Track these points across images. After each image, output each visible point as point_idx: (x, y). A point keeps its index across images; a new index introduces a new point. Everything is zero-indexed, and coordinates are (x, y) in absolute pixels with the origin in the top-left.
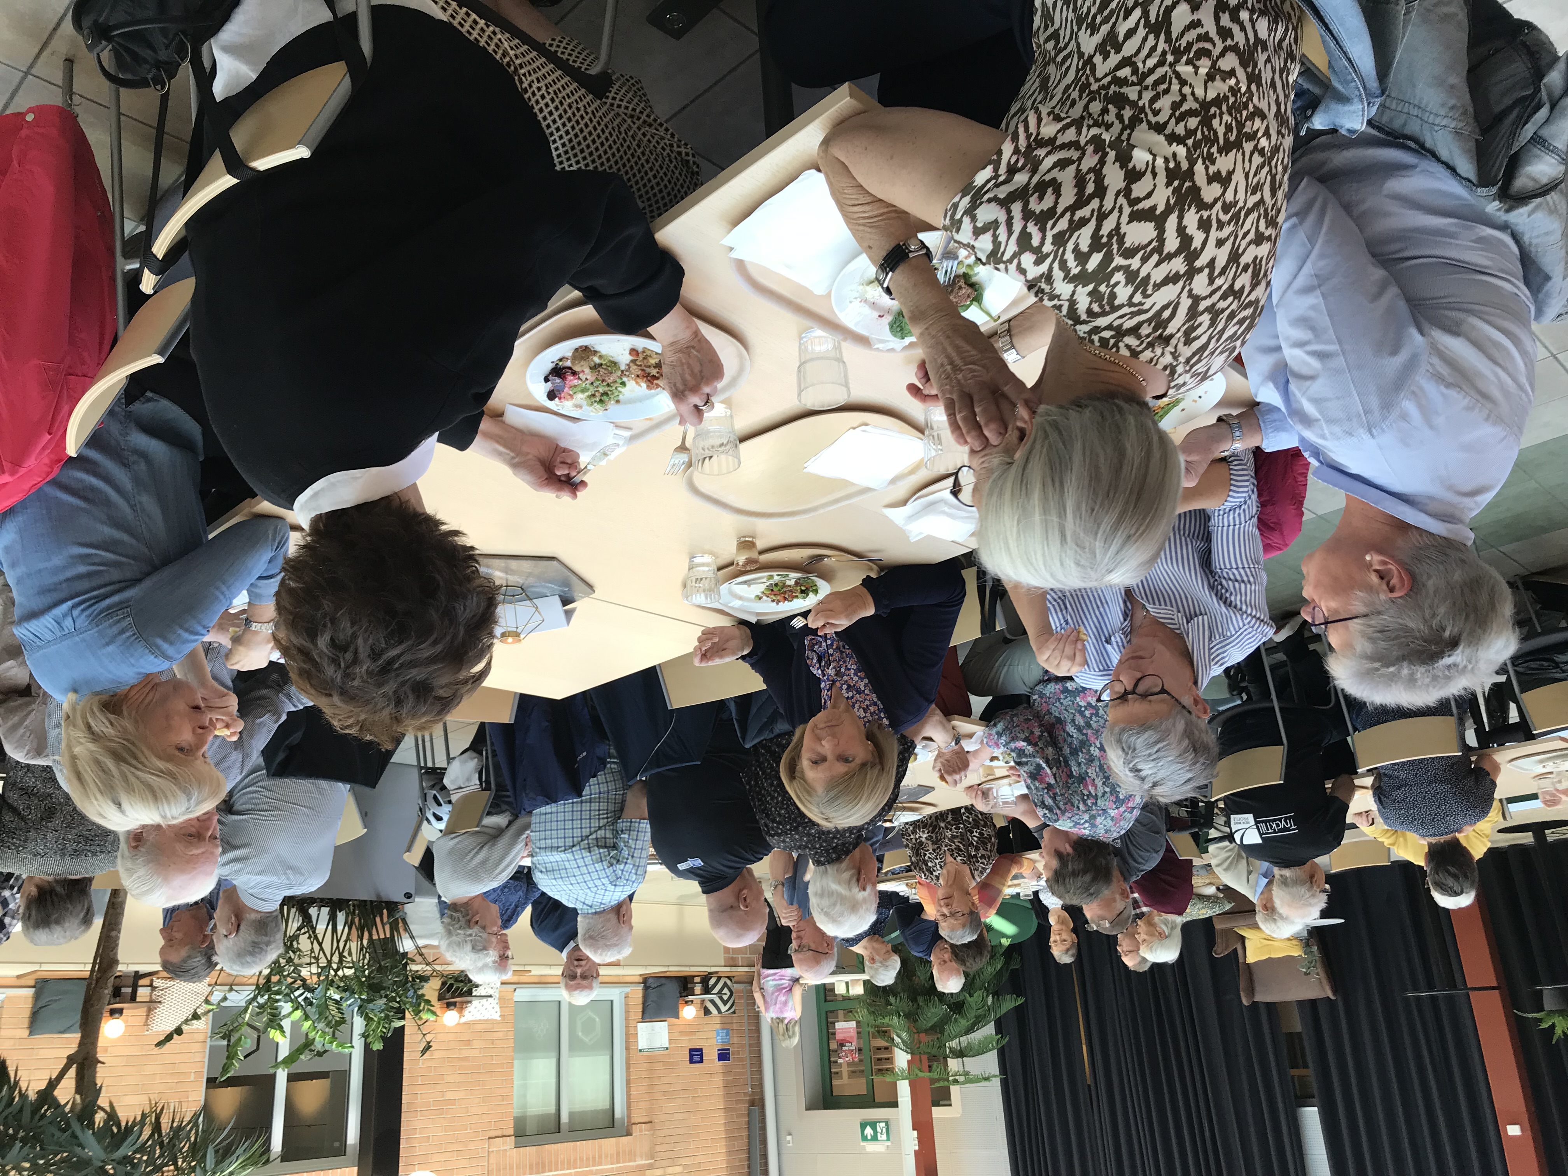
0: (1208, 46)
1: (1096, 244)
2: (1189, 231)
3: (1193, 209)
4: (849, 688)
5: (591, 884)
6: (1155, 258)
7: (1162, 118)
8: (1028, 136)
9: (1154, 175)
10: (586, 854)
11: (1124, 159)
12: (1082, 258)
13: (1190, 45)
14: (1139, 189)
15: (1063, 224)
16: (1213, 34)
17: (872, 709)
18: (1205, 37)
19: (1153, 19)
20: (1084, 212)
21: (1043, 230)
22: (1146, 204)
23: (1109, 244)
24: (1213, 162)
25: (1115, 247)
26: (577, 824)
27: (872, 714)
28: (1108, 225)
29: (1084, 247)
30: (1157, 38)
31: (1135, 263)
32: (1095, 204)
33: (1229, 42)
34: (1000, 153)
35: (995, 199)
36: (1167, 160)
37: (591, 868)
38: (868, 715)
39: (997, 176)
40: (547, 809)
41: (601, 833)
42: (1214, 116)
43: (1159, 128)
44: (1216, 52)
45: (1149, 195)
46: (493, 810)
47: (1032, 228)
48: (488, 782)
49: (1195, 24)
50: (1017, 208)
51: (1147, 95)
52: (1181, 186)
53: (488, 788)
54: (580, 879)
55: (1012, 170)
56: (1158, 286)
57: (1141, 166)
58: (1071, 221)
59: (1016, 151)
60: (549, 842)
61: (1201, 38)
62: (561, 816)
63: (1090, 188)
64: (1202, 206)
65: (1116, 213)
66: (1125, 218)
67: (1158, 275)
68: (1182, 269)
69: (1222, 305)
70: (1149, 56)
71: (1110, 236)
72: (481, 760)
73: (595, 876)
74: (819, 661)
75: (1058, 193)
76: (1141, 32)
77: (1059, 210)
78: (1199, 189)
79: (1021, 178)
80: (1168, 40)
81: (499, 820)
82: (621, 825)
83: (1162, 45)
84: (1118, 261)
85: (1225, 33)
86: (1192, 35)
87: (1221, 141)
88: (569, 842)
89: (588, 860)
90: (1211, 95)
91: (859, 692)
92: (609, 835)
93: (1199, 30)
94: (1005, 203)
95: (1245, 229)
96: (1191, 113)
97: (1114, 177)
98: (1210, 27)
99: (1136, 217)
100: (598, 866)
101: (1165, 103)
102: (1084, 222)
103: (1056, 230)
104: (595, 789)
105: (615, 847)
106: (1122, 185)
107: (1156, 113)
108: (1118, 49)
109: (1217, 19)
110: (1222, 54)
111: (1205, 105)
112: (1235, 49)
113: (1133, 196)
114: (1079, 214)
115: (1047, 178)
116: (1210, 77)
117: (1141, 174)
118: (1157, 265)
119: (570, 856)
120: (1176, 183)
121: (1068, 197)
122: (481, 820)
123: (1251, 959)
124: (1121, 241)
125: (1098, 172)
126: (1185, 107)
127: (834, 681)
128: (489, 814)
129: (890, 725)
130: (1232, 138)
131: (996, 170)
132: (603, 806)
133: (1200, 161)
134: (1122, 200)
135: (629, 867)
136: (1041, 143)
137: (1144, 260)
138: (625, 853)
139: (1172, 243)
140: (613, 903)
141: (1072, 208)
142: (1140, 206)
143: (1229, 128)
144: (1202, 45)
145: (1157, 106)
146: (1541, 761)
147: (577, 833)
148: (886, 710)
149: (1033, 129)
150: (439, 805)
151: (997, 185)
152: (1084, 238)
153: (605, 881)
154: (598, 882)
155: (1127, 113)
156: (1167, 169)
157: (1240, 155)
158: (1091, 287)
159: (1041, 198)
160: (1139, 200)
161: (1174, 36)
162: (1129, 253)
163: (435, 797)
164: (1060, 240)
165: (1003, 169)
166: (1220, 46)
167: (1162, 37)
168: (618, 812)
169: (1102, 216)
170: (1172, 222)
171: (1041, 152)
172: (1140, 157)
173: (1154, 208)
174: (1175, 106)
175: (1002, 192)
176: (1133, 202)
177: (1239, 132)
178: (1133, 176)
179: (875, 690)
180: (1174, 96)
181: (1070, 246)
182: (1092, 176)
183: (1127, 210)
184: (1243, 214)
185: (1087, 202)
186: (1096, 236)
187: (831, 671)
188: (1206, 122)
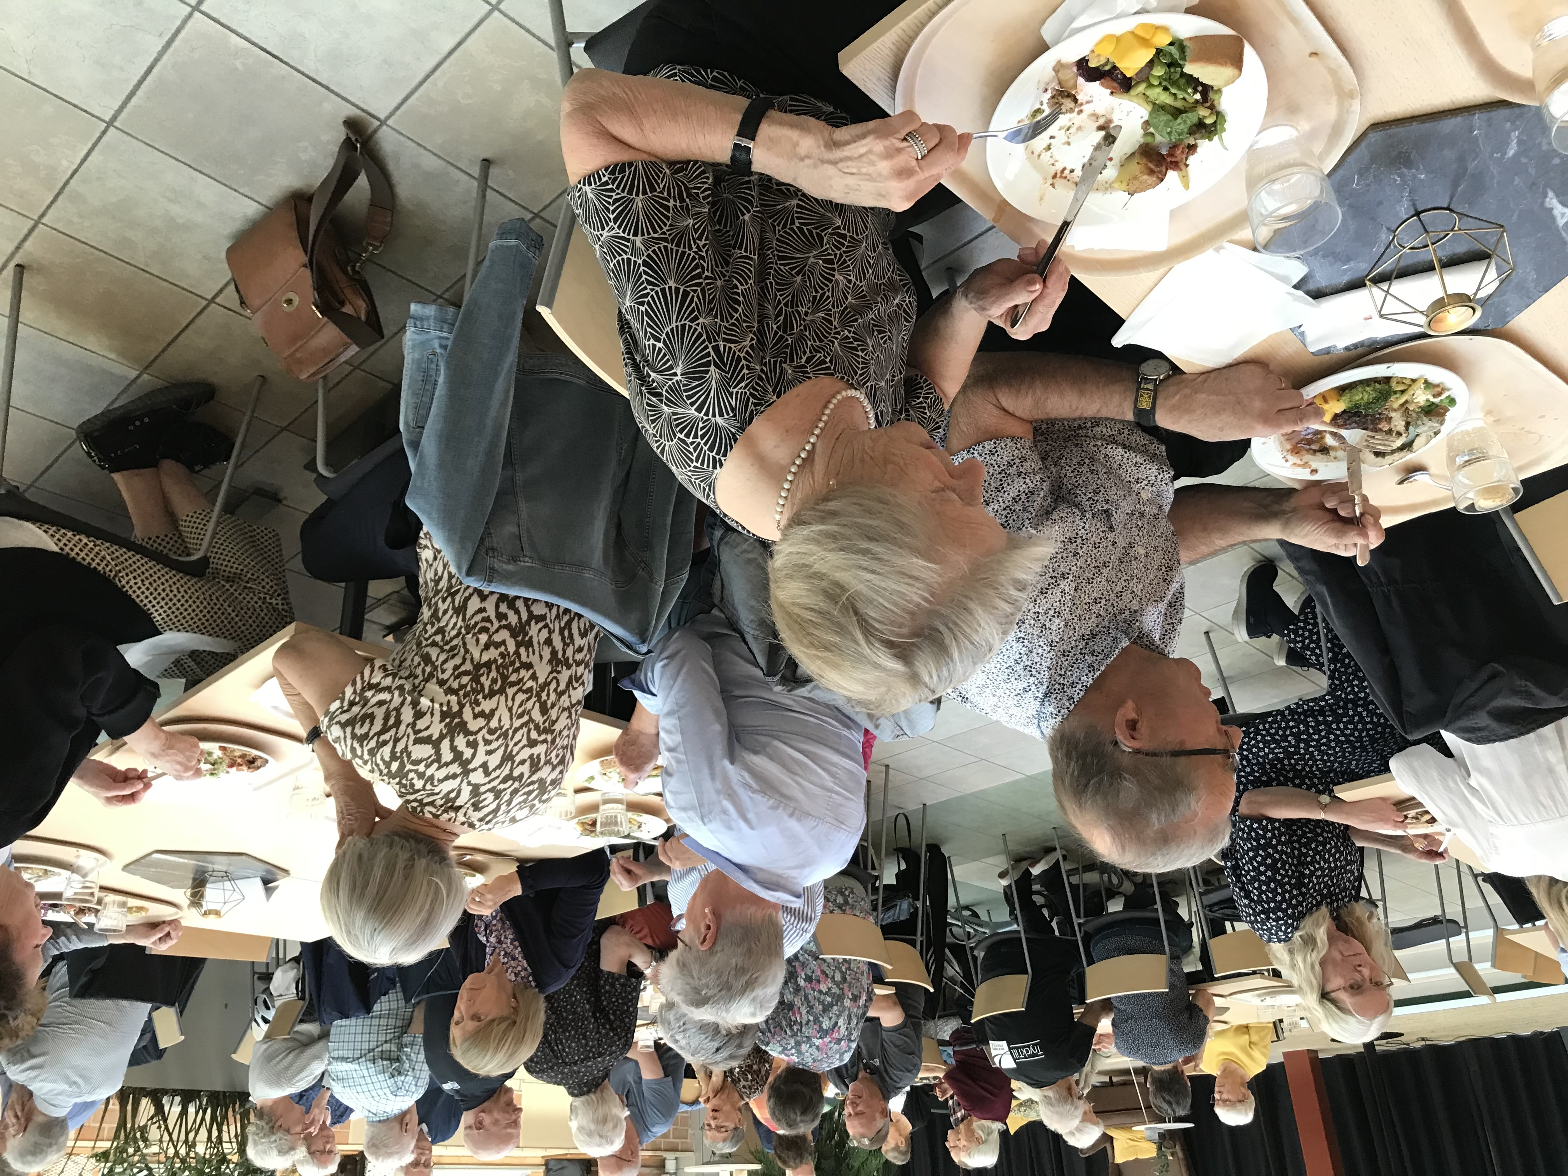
0: (488, 625)
1: (394, 757)
2: (459, 748)
3: (461, 735)
4: (506, 955)
5: (374, 1093)
6: (436, 765)
7: (445, 676)
8: (363, 683)
9: (432, 715)
10: (371, 1065)
11: (415, 704)
12: (388, 765)
13: (476, 623)
14: (421, 724)
15: (373, 744)
16: (493, 617)
17: (523, 974)
18: (487, 619)
19: (456, 604)
20: (386, 737)
21: (362, 746)
22: (425, 734)
23: (401, 757)
24: (478, 704)
25: (405, 759)
26: (366, 1037)
27: (522, 978)
28: (400, 746)
29: (387, 759)
30: (458, 617)
31: (421, 768)
32: (393, 732)
33: (504, 622)
34: (344, 693)
35: (339, 723)
36: (441, 705)
37: (374, 1079)
38: (519, 979)
39: (342, 707)
40: (344, 1022)
41: (386, 1047)
42: (483, 675)
43: (441, 683)
44: (492, 630)
45: (427, 728)
46: (305, 1018)
47: (356, 745)
48: (303, 990)
49: (482, 610)
50: (349, 730)
51: (443, 657)
52: (451, 722)
53: (303, 998)
54: (365, 1088)
55: (352, 704)
56: (441, 781)
57: (424, 709)
58: (377, 742)
59: (355, 692)
60: (341, 1052)
61: (485, 620)
62: (353, 1030)
63: (392, 721)
64: (468, 733)
65: (405, 738)
66: (411, 742)
67: (441, 774)
68: (459, 771)
69: (502, 786)
70: (453, 628)
71: (402, 753)
72: (298, 970)
73: (377, 1085)
74: (486, 930)
75: (372, 723)
76: (450, 612)
77: (371, 735)
78: (466, 723)
79: (356, 709)
80: (464, 620)
81: (311, 1028)
82: (406, 1039)
83: (460, 623)
84: (409, 767)
85: (501, 616)
86: (478, 618)
87: (487, 691)
88: (357, 1054)
89: (372, 1071)
90: (485, 658)
91: (514, 959)
92: (394, 1048)
93: (484, 614)
94: (343, 726)
95: (516, 739)
96: (466, 673)
97: (407, 715)
98: (491, 613)
99: (417, 741)
100: (381, 1077)
101: (450, 665)
102: (385, 743)
103: (369, 747)
104: (385, 1006)
105: (398, 1060)
106: (411, 720)
107: (443, 671)
108: (439, 620)
109: (497, 607)
110: (497, 631)
111: (478, 666)
112: (508, 627)
113: (417, 728)
114: (383, 738)
115: (369, 712)
116: (487, 647)
117: (424, 714)
118: (438, 769)
119: (357, 1067)
120: (448, 720)
121: (378, 726)
122: (293, 1026)
123: (1119, 1159)
124: (409, 756)
125: (398, 710)
126: (463, 669)
127: (495, 948)
128: (302, 1021)
129: (536, 986)
130: (496, 687)
131: (342, 703)
132: (392, 1022)
133: (468, 705)
134: (410, 730)
135: (409, 1079)
136: (371, 686)
137: (428, 766)
138: (407, 1066)
139: (447, 756)
140: (396, 1112)
141: (379, 734)
142: (421, 735)
143: (494, 681)
144: (483, 624)
145: (445, 667)
146: (1259, 996)
147: (366, 1046)
148: (533, 974)
149: (366, 678)
150: (268, 1008)
151: (342, 713)
152: (386, 751)
153: (387, 1091)
154: (380, 1092)
155: (428, 669)
156: (442, 711)
157: (503, 698)
158: (397, 780)
159: (362, 726)
160: (420, 731)
161: (468, 617)
162: (417, 762)
163: (265, 1002)
164: (372, 753)
165: (346, 704)
166: (496, 625)
167: (461, 617)
168: (405, 1028)
169: (397, 740)
170: (445, 744)
171: (369, 694)
172: (425, 702)
173: (431, 736)
174: (456, 668)
175: (344, 717)
176: (417, 732)
177: (503, 682)
178: (419, 715)
179: (525, 957)
180: (457, 661)
181: (378, 757)
182: (394, 713)
183: (412, 737)
184: (510, 732)
185: (388, 731)
186: (393, 752)
187: (493, 939)
188: (476, 679)
